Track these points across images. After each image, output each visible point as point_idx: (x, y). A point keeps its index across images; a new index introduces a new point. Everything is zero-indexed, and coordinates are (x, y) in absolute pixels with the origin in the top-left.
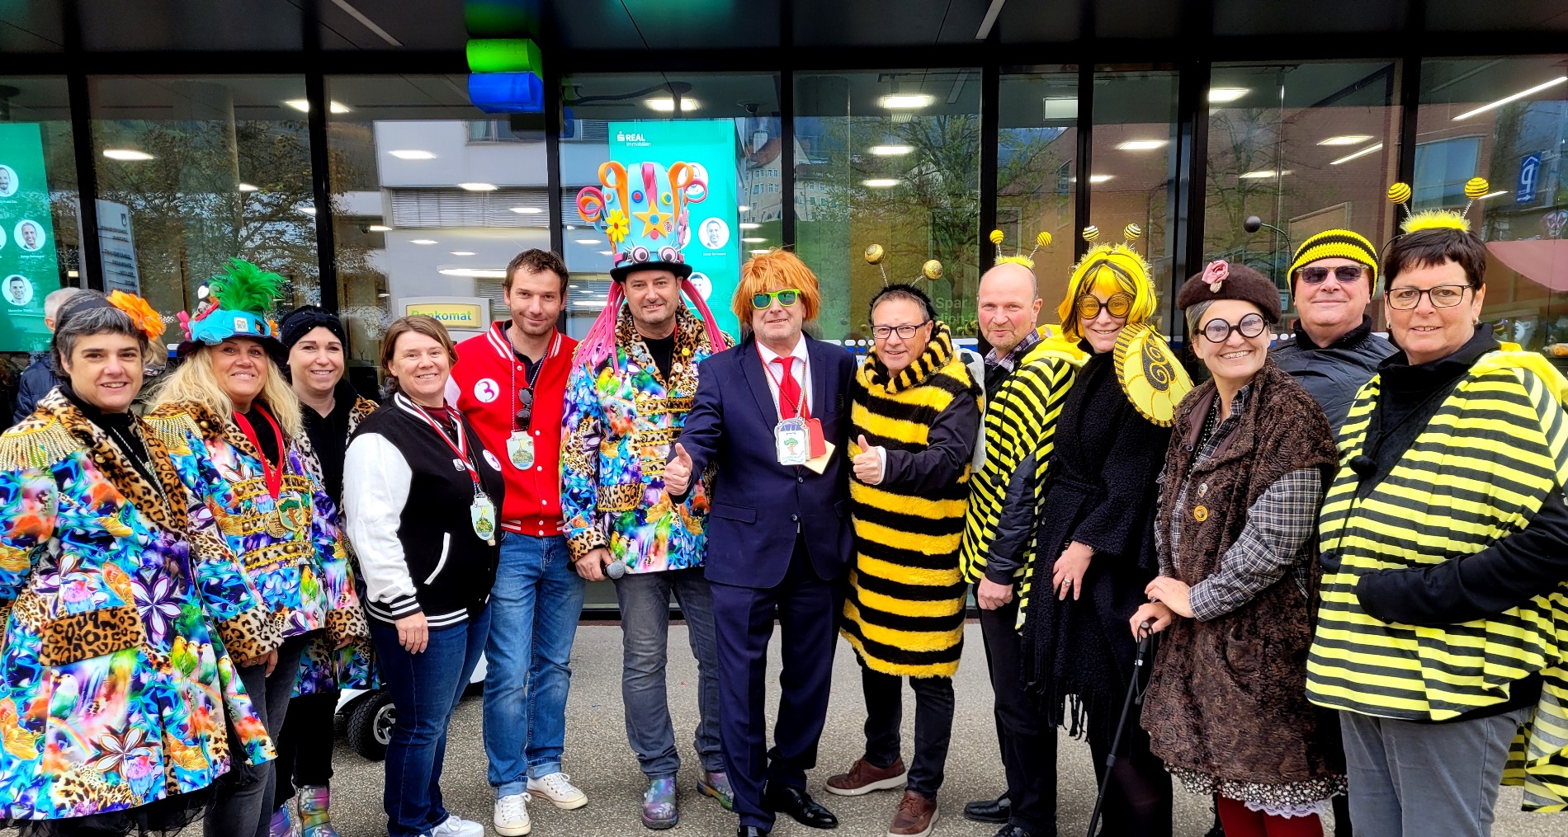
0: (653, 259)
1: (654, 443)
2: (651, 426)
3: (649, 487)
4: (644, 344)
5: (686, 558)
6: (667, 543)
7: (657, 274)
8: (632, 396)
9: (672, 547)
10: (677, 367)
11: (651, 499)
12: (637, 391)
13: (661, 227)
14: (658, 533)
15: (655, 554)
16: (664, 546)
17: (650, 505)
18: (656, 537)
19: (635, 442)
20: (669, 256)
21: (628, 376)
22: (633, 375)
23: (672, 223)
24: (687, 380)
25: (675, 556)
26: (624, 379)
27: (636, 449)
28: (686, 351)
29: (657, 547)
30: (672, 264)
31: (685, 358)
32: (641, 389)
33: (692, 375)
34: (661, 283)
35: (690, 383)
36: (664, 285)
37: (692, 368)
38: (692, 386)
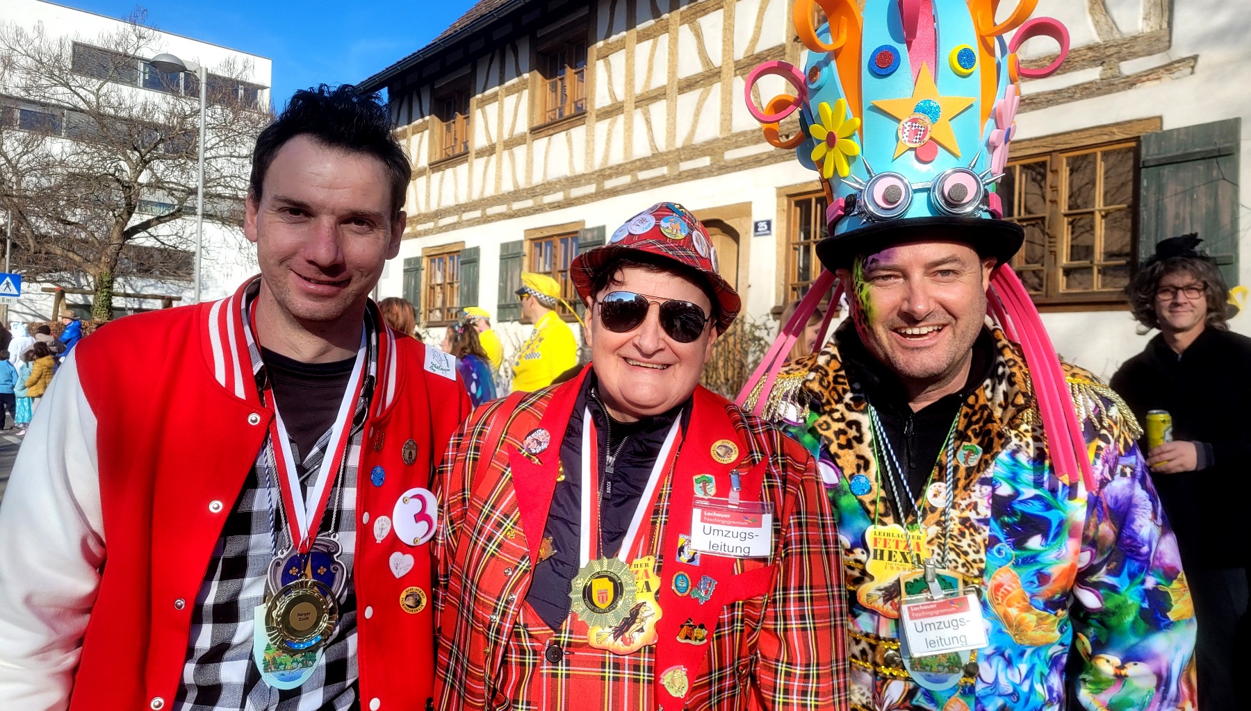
33: (972, 515)
34: (945, 272)
35: (963, 534)
36: (951, 277)
37: (975, 497)
38: (964, 543)
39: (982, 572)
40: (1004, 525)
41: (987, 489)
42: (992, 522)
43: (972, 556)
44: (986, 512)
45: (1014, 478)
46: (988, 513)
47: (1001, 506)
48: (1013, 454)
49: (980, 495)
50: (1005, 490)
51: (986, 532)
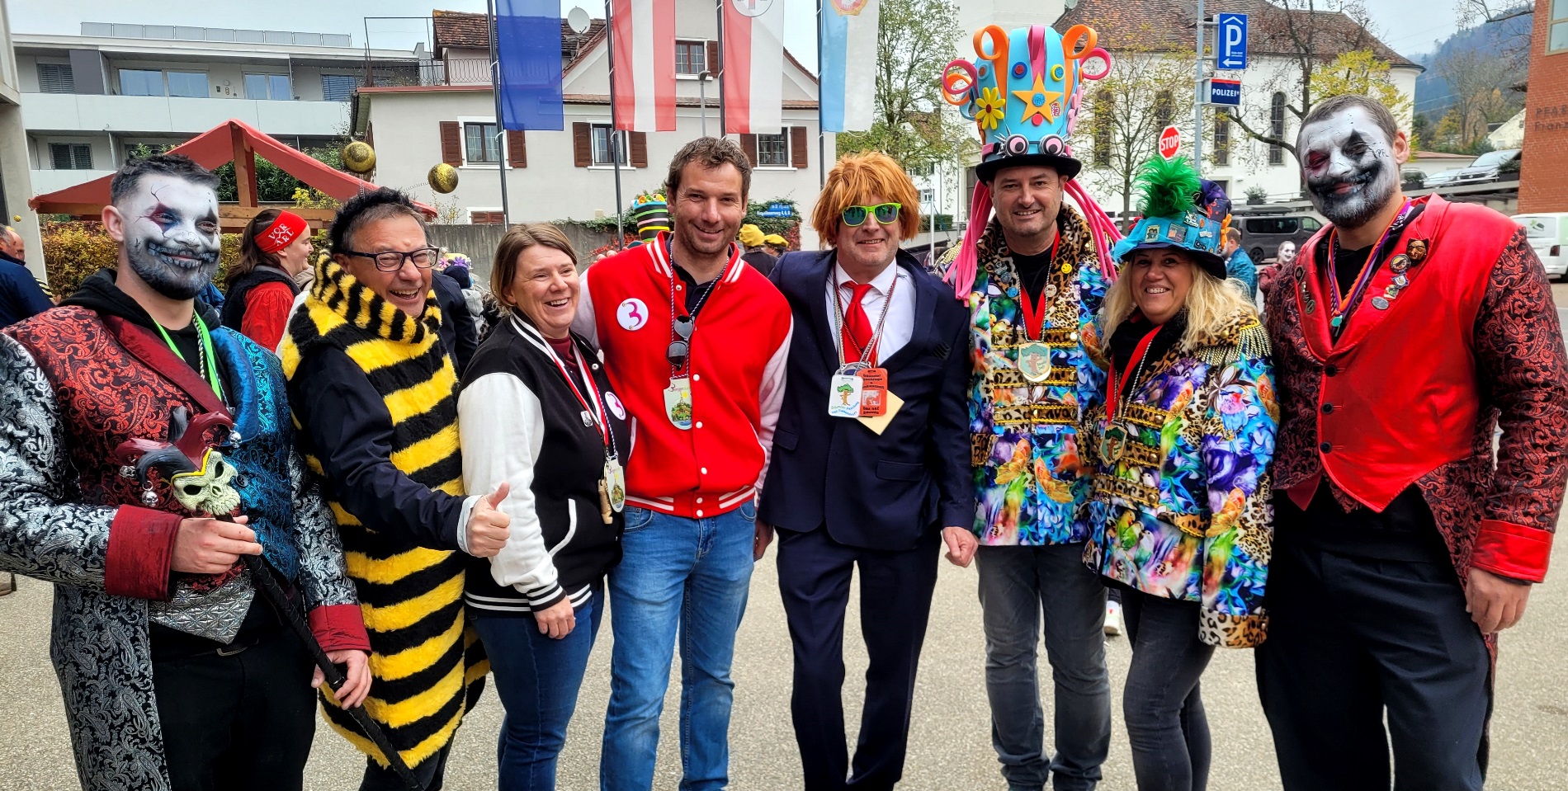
0: (1032, 151)
1: (1009, 385)
2: (1008, 363)
3: (1002, 439)
4: (1011, 260)
5: (1043, 533)
6: (1019, 511)
7: (1036, 172)
8: (987, 325)
9: (1024, 517)
10: (1050, 290)
11: (1002, 455)
12: (994, 318)
13: (1046, 110)
14: (1009, 498)
15: (1004, 525)
16: (1015, 516)
17: (1001, 462)
18: (1006, 503)
19: (988, 382)
20: (1054, 147)
21: (987, 301)
22: (992, 299)
23: (1061, 105)
24: (1064, 306)
25: (1029, 529)
26: (981, 303)
27: (988, 391)
28: (1067, 268)
29: (1007, 516)
30: (1056, 157)
31: (1065, 276)
32: (1000, 316)
33: (1072, 300)
34: (1040, 183)
35: (1067, 310)
36: (1043, 185)
37: (1072, 291)
38: (1068, 314)
39: (1077, 326)
40: (1087, 303)
41: (1078, 286)
42: (1082, 302)
43: (1073, 320)
44: (1077, 297)
45: (1090, 281)
46: (1079, 298)
47: (1085, 294)
48: (1088, 268)
49: (1075, 290)
50: (1086, 286)
51: (1079, 307)
